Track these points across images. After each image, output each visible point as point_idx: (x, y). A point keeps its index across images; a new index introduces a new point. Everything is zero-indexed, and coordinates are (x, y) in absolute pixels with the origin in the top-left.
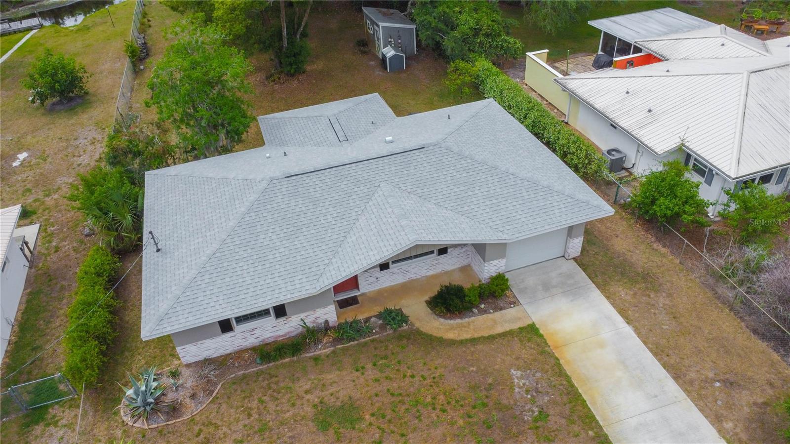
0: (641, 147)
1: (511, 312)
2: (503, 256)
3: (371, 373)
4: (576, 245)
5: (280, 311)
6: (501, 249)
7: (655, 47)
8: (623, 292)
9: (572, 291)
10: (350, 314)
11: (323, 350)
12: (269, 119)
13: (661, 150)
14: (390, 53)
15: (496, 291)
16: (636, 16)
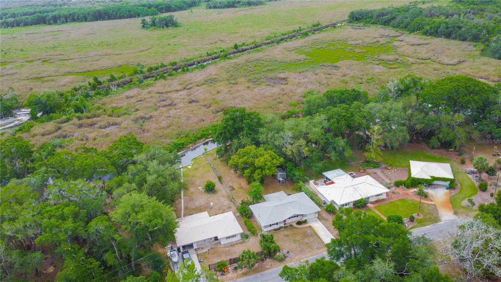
0: (328, 201)
1: (307, 224)
2: (306, 217)
3: (289, 231)
4: (317, 215)
5: (277, 224)
6: (306, 215)
7: (334, 180)
8: (323, 222)
9: (316, 221)
10: (285, 226)
11: (283, 229)
12: (265, 196)
13: (330, 201)
14: (281, 179)
15: (305, 222)
16: (332, 171)
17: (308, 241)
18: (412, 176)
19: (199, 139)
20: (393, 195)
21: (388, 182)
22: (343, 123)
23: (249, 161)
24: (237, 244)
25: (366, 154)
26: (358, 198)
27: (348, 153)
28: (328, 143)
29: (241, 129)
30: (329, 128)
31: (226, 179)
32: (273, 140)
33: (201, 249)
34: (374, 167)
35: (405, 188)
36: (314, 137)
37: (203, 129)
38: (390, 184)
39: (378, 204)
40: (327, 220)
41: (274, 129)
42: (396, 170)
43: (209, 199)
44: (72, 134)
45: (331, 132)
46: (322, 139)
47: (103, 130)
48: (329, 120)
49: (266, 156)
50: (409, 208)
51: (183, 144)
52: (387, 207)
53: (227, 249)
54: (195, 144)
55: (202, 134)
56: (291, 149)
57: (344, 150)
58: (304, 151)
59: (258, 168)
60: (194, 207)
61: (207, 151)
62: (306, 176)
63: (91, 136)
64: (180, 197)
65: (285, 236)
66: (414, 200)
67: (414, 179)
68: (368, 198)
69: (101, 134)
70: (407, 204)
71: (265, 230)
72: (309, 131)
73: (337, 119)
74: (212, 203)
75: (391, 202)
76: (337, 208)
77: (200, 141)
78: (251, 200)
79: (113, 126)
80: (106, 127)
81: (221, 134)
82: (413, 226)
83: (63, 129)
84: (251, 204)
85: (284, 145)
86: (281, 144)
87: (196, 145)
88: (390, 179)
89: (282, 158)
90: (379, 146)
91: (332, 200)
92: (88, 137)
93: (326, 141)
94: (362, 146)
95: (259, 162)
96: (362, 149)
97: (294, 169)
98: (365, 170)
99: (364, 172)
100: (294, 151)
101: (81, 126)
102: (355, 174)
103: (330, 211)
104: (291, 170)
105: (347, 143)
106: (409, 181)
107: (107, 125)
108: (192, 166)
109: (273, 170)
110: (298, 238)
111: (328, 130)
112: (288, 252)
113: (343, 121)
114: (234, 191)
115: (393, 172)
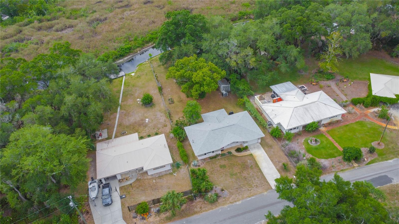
0: (274, 123)
1: (248, 152)
3: (227, 161)
4: (260, 141)
5: (213, 152)
6: (247, 142)
7: (282, 97)
8: (267, 149)
9: (258, 148)
10: (223, 152)
11: (219, 158)
12: (204, 116)
13: (276, 123)
14: (224, 92)
15: (246, 149)
16: (281, 84)
17: (247, 175)
18: (373, 94)
19: (147, 42)
20: (349, 116)
21: (345, 99)
22: (298, 29)
23: (186, 75)
24: (166, 175)
25: (321, 64)
26: (309, 121)
27: (300, 64)
28: (278, 51)
29: (184, 35)
30: (281, 35)
31: (167, 90)
32: (216, 49)
33: (125, 180)
34: (328, 79)
35: (364, 108)
36: (263, 46)
37: (152, 32)
38: (347, 101)
39: (331, 127)
40: (271, 147)
41: (220, 35)
42: (352, 83)
43: (145, 114)
44: (29, 37)
45: (283, 38)
46: (272, 47)
47: (59, 33)
48: (281, 24)
49: (205, 70)
50: (368, 134)
51: (130, 49)
52: (342, 132)
53: (154, 181)
54: (142, 48)
55: (150, 38)
56: (235, 59)
57: (296, 60)
58: (250, 62)
59: (197, 83)
60: (128, 124)
61: (152, 57)
62: (251, 90)
63: (46, 39)
64: (117, 112)
65: (221, 167)
66: (373, 123)
67: (375, 98)
68: (321, 121)
69: (56, 37)
70: (365, 128)
71: (199, 158)
72: (258, 38)
73: (290, 23)
74: (147, 120)
75: (347, 125)
76: (285, 132)
77: (147, 44)
78: (186, 121)
79: (70, 29)
80: (62, 30)
81: (162, 40)
82: (373, 159)
83: (23, 32)
84: (186, 125)
85: (228, 54)
86: (225, 54)
87: (143, 50)
88: (346, 95)
89: (224, 71)
90: (336, 56)
91: (278, 122)
92: (43, 41)
93: (276, 49)
94: (315, 53)
95: (197, 76)
96: (315, 57)
97: (238, 81)
98: (318, 82)
99: (316, 85)
100: (238, 62)
101: (40, 29)
102: (306, 88)
103: (275, 136)
104: (235, 83)
105: (300, 52)
106: (369, 100)
107: (63, 28)
108: (136, 73)
109: (212, 86)
110: (236, 170)
111: (278, 38)
112: (222, 190)
113: (297, 26)
114: (172, 104)
115: (349, 85)
